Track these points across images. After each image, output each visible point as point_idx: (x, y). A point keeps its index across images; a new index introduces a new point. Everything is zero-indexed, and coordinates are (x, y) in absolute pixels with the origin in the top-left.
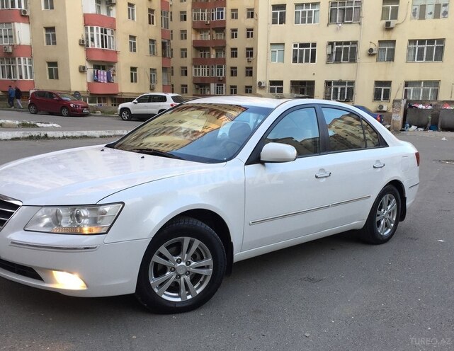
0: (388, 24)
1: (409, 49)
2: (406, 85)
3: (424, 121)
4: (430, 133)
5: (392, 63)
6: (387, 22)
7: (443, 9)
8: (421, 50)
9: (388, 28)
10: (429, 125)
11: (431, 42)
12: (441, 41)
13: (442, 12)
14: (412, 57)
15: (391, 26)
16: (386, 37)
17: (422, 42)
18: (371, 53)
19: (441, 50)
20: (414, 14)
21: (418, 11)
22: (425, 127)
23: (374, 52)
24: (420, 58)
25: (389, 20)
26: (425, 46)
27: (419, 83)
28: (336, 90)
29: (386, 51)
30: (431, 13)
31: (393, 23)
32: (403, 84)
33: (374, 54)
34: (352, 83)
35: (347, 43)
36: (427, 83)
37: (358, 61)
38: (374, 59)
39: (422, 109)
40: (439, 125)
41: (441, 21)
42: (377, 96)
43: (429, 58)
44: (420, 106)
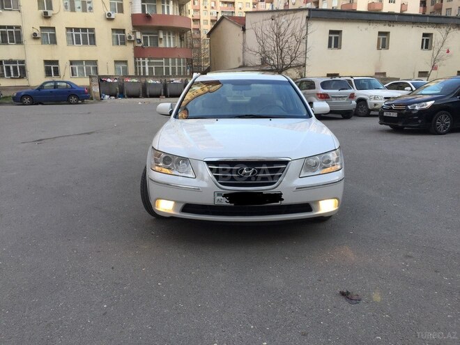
0: (46, 13)
1: (67, 34)
2: (71, 64)
3: (114, 91)
4: (120, 100)
5: (55, 46)
6: (44, 12)
7: (88, 5)
8: (77, 36)
9: (46, 16)
10: (118, 94)
11: (84, 30)
12: (92, 30)
13: (88, 7)
14: (71, 42)
15: (49, 15)
16: (45, 24)
17: (77, 30)
18: (35, 37)
19: (93, 37)
20: (66, 7)
21: (68, 5)
22: (115, 96)
23: (38, 36)
24: (78, 42)
25: (46, 10)
26: (81, 33)
27: (80, 62)
28: (8, 68)
29: (48, 35)
30: (79, 8)
31: (50, 13)
32: (69, 63)
33: (39, 38)
34: (23, 62)
35: (11, 27)
36: (88, 62)
37: (25, 43)
38: (39, 42)
39: (111, 82)
40: (125, 94)
41: (88, 14)
42: (48, 73)
43: (85, 43)
44: (109, 80)
